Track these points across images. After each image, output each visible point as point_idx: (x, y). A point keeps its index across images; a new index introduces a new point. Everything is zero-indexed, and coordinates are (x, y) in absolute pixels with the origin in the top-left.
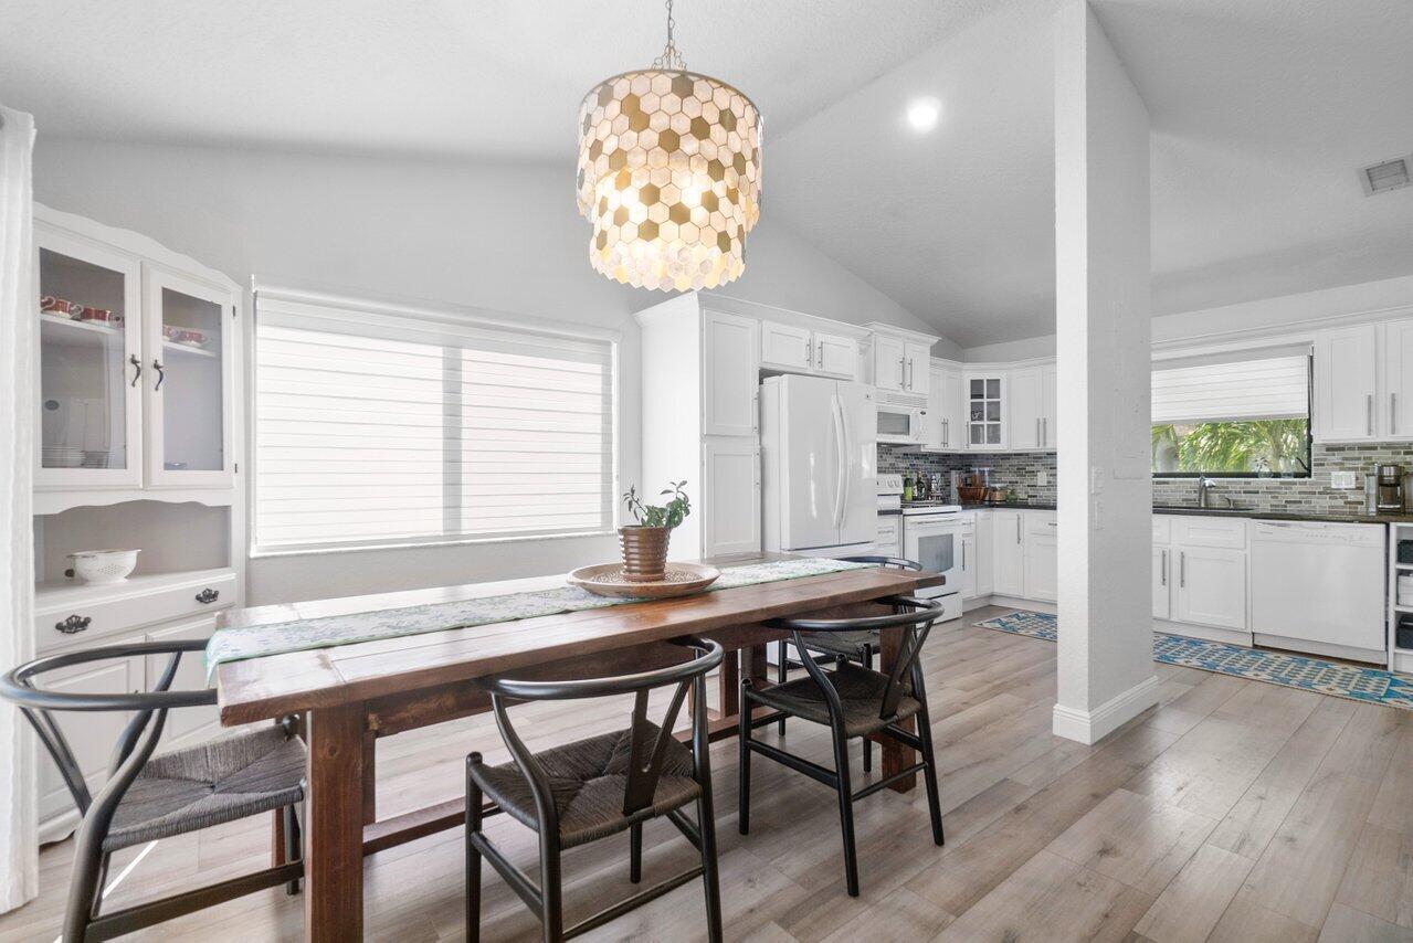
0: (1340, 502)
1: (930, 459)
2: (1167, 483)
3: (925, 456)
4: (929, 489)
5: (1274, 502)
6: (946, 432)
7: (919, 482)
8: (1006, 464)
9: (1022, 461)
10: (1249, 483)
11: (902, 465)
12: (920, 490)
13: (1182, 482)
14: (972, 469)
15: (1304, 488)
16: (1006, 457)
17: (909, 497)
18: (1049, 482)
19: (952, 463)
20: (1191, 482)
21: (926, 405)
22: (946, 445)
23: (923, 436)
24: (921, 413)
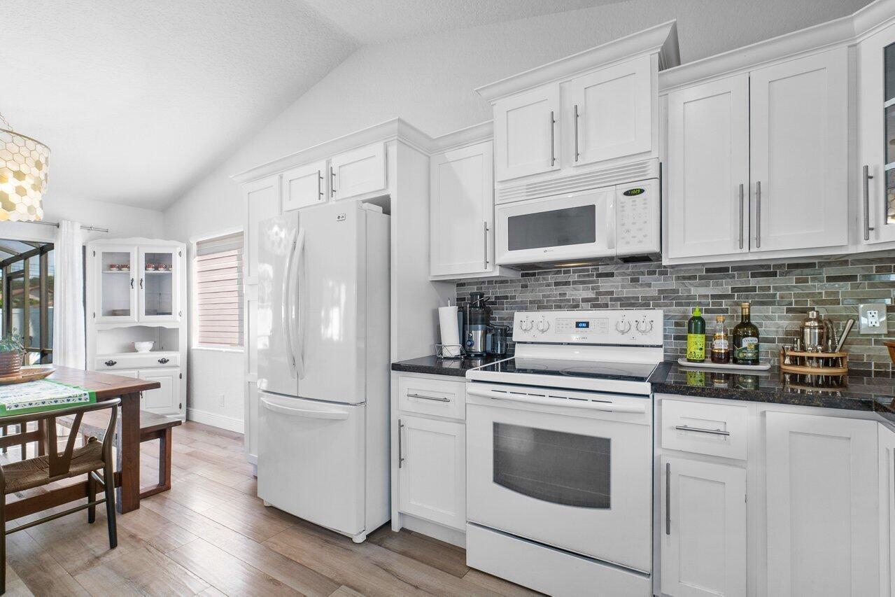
11: (703, 290)
21: (645, 175)
22: (754, 243)
23: (634, 237)
24: (627, 194)
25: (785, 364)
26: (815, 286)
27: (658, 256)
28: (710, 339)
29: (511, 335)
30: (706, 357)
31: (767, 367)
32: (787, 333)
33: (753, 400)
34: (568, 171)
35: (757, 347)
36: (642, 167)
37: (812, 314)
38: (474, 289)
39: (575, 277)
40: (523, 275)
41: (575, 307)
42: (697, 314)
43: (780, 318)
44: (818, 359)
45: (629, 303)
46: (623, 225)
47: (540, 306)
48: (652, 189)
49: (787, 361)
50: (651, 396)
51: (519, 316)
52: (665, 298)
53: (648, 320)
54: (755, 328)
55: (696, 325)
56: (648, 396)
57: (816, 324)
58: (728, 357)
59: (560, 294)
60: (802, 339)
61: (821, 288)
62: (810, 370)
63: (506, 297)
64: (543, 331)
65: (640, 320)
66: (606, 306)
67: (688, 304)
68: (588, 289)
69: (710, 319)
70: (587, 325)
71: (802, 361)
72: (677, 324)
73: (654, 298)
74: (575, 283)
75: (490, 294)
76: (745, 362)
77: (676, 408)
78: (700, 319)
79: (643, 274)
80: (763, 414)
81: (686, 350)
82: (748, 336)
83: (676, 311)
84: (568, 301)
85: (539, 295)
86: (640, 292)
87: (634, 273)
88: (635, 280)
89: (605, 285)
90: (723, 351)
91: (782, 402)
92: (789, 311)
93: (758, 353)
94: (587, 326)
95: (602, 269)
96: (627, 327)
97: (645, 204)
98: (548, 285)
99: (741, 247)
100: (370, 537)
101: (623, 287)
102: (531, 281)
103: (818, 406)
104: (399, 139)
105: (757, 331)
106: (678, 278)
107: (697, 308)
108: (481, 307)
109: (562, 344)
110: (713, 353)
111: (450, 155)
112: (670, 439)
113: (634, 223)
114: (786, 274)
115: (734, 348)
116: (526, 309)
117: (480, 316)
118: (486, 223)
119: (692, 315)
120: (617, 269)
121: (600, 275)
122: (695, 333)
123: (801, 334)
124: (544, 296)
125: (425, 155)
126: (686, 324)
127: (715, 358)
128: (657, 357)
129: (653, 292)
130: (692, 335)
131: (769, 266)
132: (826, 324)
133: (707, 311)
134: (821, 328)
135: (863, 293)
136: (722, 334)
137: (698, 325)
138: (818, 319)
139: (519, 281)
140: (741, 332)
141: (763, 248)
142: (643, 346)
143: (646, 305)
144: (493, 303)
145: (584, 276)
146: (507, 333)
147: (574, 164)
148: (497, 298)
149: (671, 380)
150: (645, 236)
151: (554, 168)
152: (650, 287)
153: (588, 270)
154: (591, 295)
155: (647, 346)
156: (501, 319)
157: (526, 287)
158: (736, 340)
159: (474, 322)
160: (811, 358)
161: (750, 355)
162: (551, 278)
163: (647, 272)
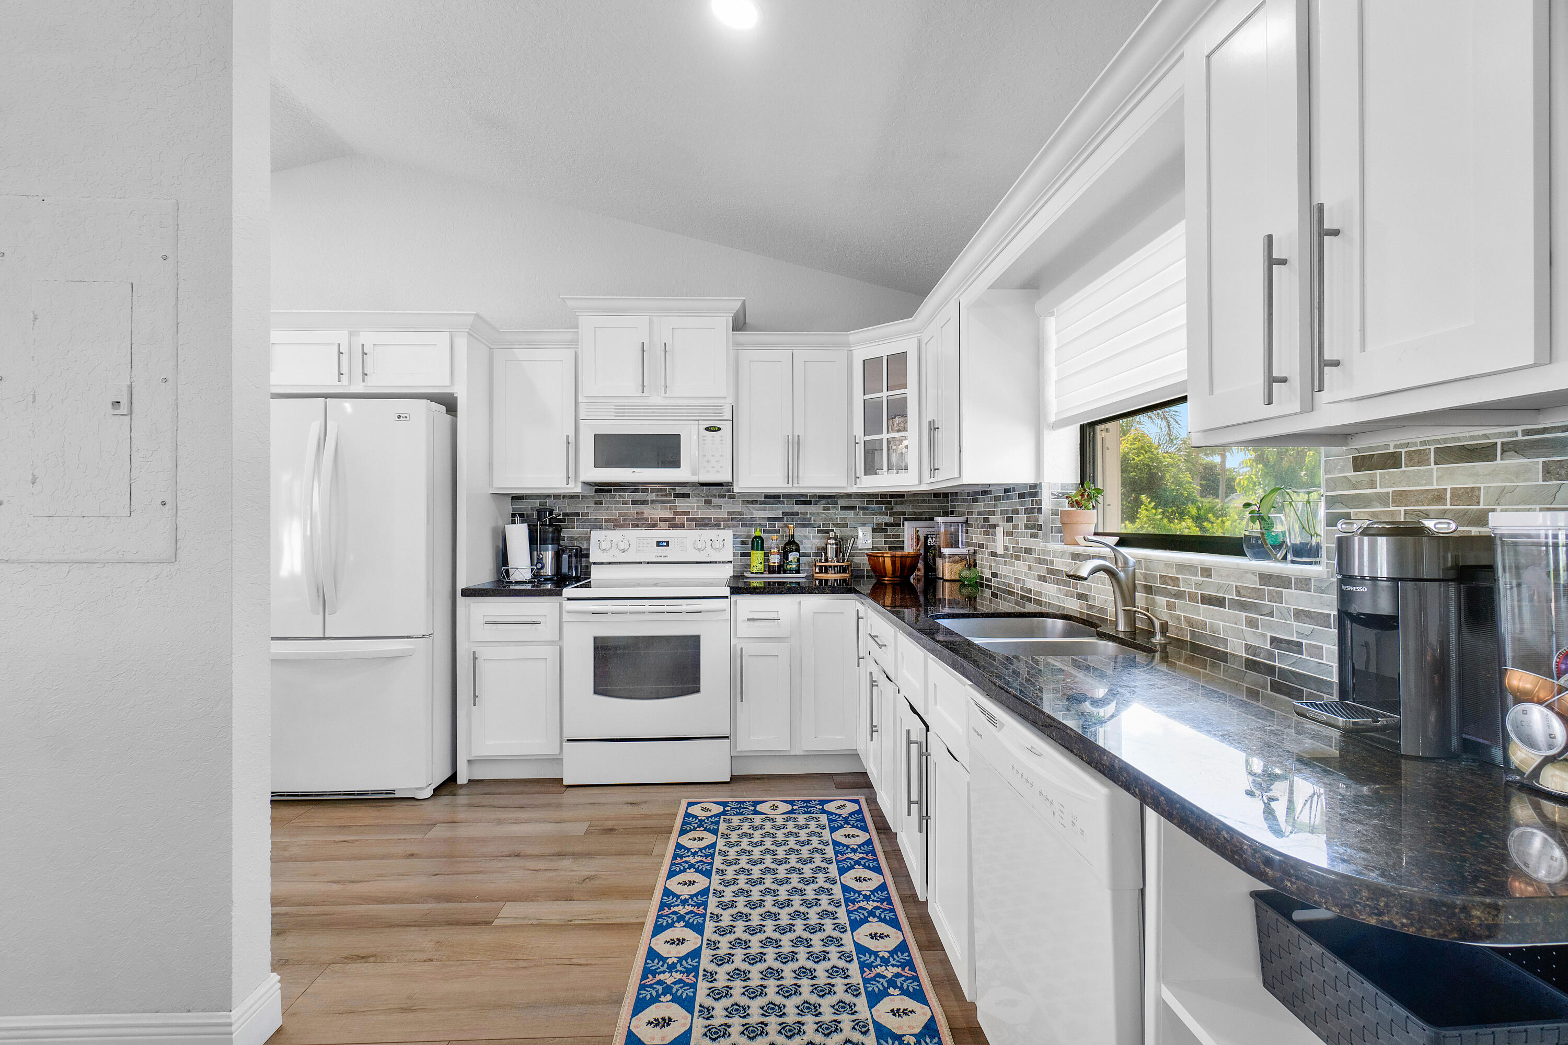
3: (828, 498)
6: (794, 458)
7: (790, 542)
19: (910, 509)
21: (721, 416)
22: (796, 480)
23: (713, 467)
24: (707, 429)
25: (816, 573)
26: (834, 513)
27: (731, 484)
28: (767, 555)
29: (587, 556)
30: (765, 571)
31: (805, 575)
32: (818, 549)
33: (793, 593)
34: (657, 399)
35: (799, 560)
36: (718, 408)
37: (832, 534)
38: (537, 504)
39: (653, 496)
40: (596, 491)
41: (653, 526)
42: (758, 534)
43: (814, 537)
44: (835, 567)
45: (703, 523)
46: (704, 456)
47: (617, 525)
48: (726, 427)
49: (817, 570)
50: (729, 597)
51: (595, 535)
52: (736, 519)
53: (720, 539)
54: (797, 545)
55: (758, 542)
56: (727, 597)
57: (834, 542)
58: (780, 569)
59: (637, 513)
60: (826, 554)
61: (836, 514)
62: (832, 576)
63: (577, 515)
64: (623, 551)
65: (714, 539)
66: (683, 526)
67: (751, 525)
68: (666, 509)
69: (767, 538)
70: (667, 543)
71: (824, 570)
72: (743, 543)
73: (725, 520)
74: (653, 502)
75: (559, 509)
76: (791, 571)
77: (748, 604)
78: (760, 537)
79: (715, 496)
80: (800, 603)
81: (750, 565)
82: (793, 551)
83: (742, 531)
84: (646, 519)
85: (614, 513)
86: (712, 513)
87: (708, 497)
88: (708, 502)
89: (681, 505)
90: (776, 564)
91: (809, 593)
92: (819, 531)
93: (799, 564)
94: (668, 545)
95: (679, 490)
96: (704, 546)
97: (721, 440)
98: (625, 503)
99: (788, 483)
100: (437, 791)
101: (698, 508)
102: (606, 498)
103: (827, 593)
104: (470, 332)
105: (799, 547)
106: (743, 502)
107: (758, 529)
108: (550, 525)
109: (641, 563)
110: (769, 566)
111: (521, 354)
112: (743, 629)
113: (713, 456)
114: (816, 503)
115: (784, 562)
116: (600, 528)
117: (551, 535)
118: (567, 436)
119: (754, 535)
120: (692, 491)
121: (677, 496)
122: (757, 550)
123: (825, 549)
124: (620, 514)
125: (487, 346)
126: (750, 542)
127: (771, 570)
128: (728, 572)
129: (723, 514)
130: (755, 551)
131: (806, 496)
132: (840, 542)
133: (765, 531)
134: (836, 544)
135: (860, 519)
136: (776, 550)
137: (758, 543)
138: (835, 538)
139: (593, 497)
140: (788, 548)
141: (801, 485)
142: (716, 562)
143: (717, 526)
144: (561, 521)
145: (662, 495)
146: (582, 554)
147: (663, 394)
148: (565, 515)
149: (741, 585)
150: (721, 467)
151: (644, 395)
152: (721, 509)
153: (666, 490)
154: (669, 514)
155: (719, 562)
156: (571, 538)
157: (601, 504)
158: (785, 555)
159: (544, 541)
160: (830, 567)
161: (794, 566)
162: (628, 496)
163: (720, 497)
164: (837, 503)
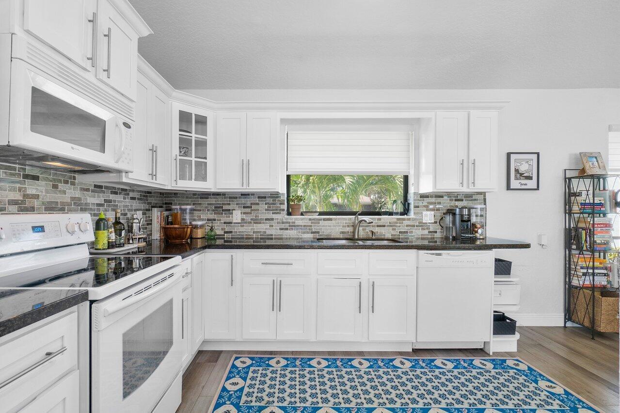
0: (426, 232)
1: (131, 195)
2: (331, 220)
3: (125, 190)
4: (130, 230)
5: (393, 233)
6: (154, 161)
7: (117, 222)
8: (205, 202)
9: (220, 201)
10: (380, 219)
11: (93, 200)
12: (118, 233)
13: (339, 219)
14: (173, 207)
15: (408, 223)
16: (205, 195)
17: (103, 242)
18: (243, 219)
19: (153, 201)
20: (346, 219)
21: (131, 116)
23: (126, 158)
24: (124, 124)
26: (127, 201)
34: (93, 78)
36: (130, 109)
44: (140, 238)
45: (51, 207)
48: (133, 127)
52: (76, 204)
53: (84, 222)
55: (104, 224)
65: (80, 222)
66: (33, 209)
68: (15, 189)
70: (43, 229)
73: (69, 204)
78: (105, 220)
79: (60, 181)
86: (58, 198)
87: (54, 180)
88: (55, 187)
89: (32, 188)
90: (114, 240)
95: (27, 170)
96: (73, 229)
97: (131, 137)
101: (46, 191)
113: (126, 148)
120: (41, 174)
121: (26, 177)
122: (104, 229)
129: (67, 198)
130: (103, 232)
131: (116, 188)
134: (139, 223)
135: (137, 206)
136: (113, 229)
143: (62, 210)
150: (130, 160)
152: (65, 194)
153: (15, 169)
154: (18, 196)
160: (138, 238)
161: (123, 241)
163: (64, 183)
164: (128, 194)
